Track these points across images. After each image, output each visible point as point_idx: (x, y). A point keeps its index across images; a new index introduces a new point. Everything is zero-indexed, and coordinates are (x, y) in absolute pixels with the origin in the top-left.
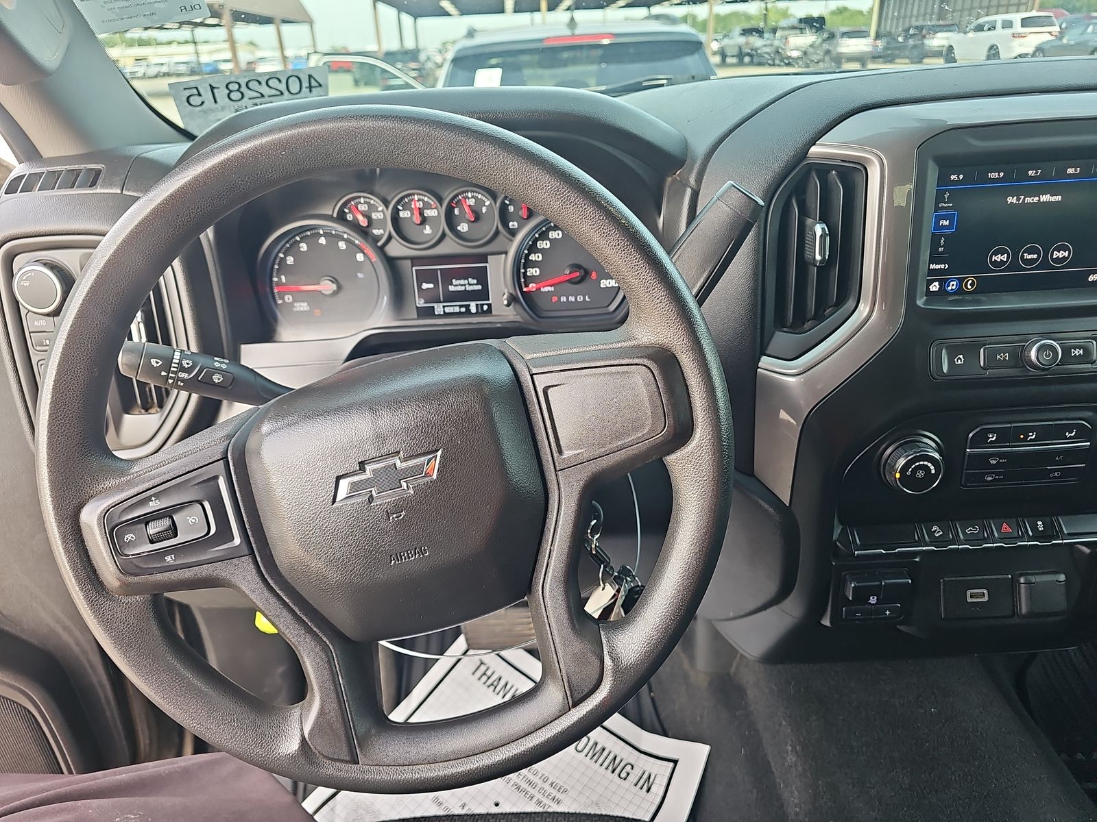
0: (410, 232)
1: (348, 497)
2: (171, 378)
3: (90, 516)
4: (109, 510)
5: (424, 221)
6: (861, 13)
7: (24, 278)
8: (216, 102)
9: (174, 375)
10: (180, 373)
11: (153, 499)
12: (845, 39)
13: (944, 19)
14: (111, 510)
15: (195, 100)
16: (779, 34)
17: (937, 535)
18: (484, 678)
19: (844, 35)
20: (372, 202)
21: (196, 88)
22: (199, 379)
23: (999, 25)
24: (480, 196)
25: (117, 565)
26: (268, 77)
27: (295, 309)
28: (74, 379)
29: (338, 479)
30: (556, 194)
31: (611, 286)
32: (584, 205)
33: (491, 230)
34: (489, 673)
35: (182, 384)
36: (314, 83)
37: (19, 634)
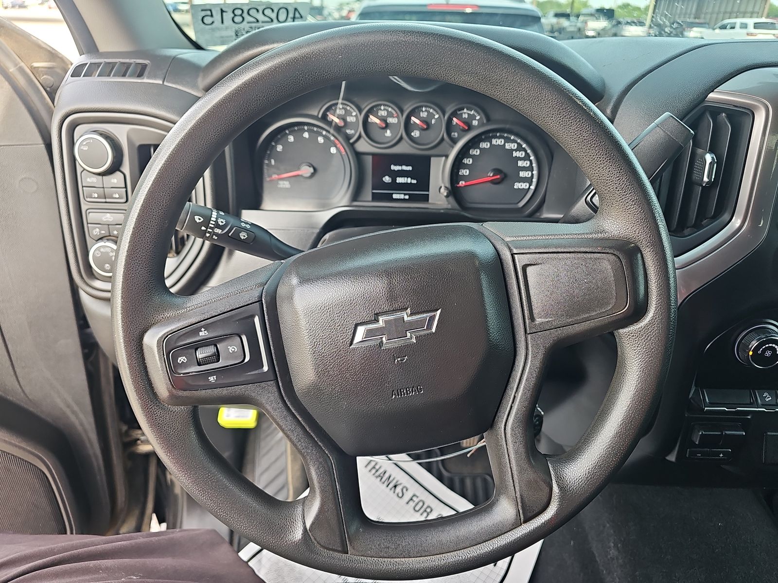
0: (375, 133)
1: (363, 341)
2: (209, 232)
3: (151, 339)
4: (167, 336)
5: (387, 126)
6: (639, 9)
7: (84, 143)
8: (222, 22)
9: (211, 231)
10: (216, 229)
11: (203, 329)
12: (628, 26)
13: (699, 18)
14: (169, 336)
15: (208, 20)
16: (581, 18)
17: (767, 400)
18: (374, 471)
19: (628, 23)
20: (348, 108)
21: (211, 10)
22: (230, 235)
23: (738, 26)
24: (431, 111)
25: (170, 381)
26: (264, 7)
27: (279, 186)
28: (150, 228)
29: (357, 325)
30: (559, 109)
31: (522, 188)
32: (582, 120)
33: (437, 138)
34: (377, 467)
35: (216, 238)
36: (297, 15)
37: (39, 414)
